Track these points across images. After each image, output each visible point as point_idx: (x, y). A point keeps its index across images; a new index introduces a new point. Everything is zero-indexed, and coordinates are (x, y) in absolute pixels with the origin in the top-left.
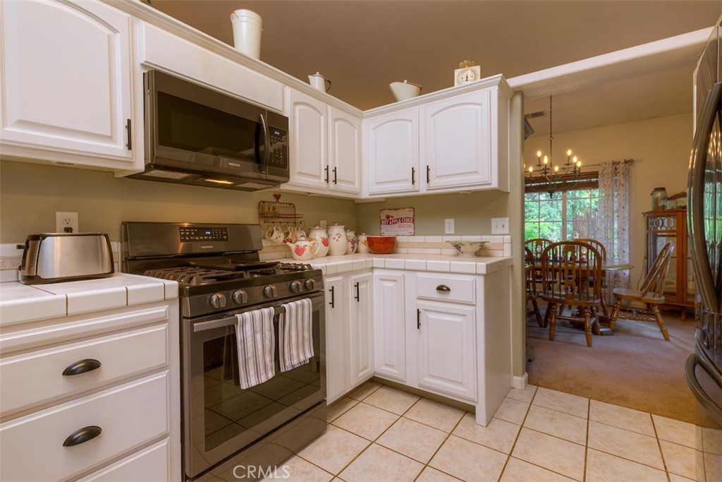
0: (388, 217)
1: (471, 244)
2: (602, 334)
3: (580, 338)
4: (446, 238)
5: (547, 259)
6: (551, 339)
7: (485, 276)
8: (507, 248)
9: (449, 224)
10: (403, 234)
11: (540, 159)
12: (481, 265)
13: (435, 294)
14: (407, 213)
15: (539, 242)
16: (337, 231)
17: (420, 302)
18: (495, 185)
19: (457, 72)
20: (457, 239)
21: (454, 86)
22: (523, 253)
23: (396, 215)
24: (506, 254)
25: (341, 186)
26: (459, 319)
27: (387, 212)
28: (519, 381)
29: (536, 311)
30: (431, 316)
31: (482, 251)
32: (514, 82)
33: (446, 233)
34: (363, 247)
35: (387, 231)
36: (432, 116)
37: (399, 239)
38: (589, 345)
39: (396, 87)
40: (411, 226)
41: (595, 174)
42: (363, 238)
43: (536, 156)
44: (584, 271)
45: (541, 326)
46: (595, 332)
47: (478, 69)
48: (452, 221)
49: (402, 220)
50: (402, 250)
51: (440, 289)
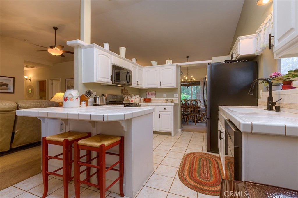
0: (149, 93)
1: (170, 100)
2: (199, 123)
3: (194, 124)
4: (164, 99)
5: (186, 104)
6: (187, 124)
7: (174, 106)
8: (178, 100)
9: (164, 95)
10: (153, 98)
11: (185, 78)
12: (173, 104)
13: (163, 110)
14: (154, 92)
15: (185, 100)
16: (137, 96)
17: (160, 112)
18: (175, 87)
19: (167, 61)
20: (166, 99)
21: (166, 64)
22: (181, 103)
23: (151, 93)
24: (177, 102)
25: (140, 86)
26: (168, 115)
27: (148, 92)
28: (180, 130)
29: (184, 118)
30: (162, 115)
31: (172, 101)
32: (179, 64)
33: (164, 97)
34: (142, 101)
35: (148, 97)
36: (162, 70)
37: (152, 99)
38: (195, 125)
39: (152, 62)
40: (154, 96)
41: (199, 82)
42: (142, 99)
43: (184, 77)
44: (194, 107)
45: (185, 122)
46: (197, 122)
47: (171, 61)
48: (165, 94)
49: (152, 94)
50: (152, 101)
51: (164, 109)
